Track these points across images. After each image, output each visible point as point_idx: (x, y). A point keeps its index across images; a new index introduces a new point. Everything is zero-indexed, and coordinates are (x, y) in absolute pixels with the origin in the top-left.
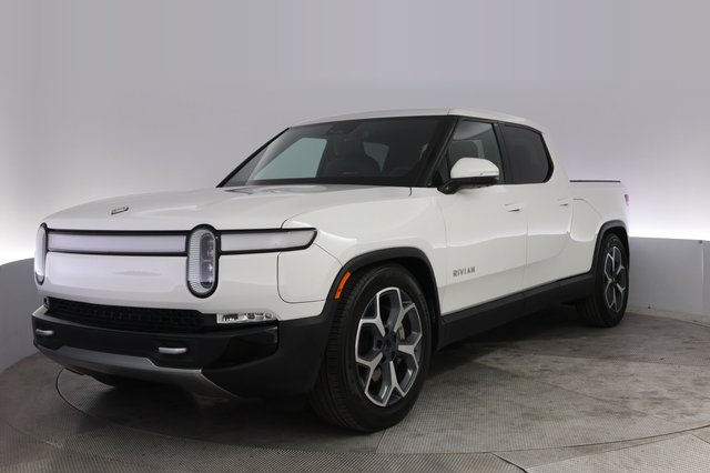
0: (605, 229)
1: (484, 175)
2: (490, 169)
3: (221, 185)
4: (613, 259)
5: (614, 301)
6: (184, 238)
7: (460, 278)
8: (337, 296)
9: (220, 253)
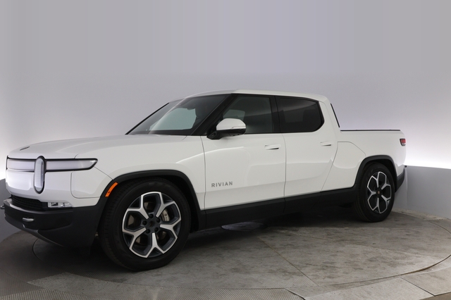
0: (368, 160)
1: (234, 128)
2: (240, 124)
3: (127, 134)
4: (377, 180)
5: (378, 205)
6: (33, 163)
7: (218, 188)
8: (107, 195)
9: (45, 171)
